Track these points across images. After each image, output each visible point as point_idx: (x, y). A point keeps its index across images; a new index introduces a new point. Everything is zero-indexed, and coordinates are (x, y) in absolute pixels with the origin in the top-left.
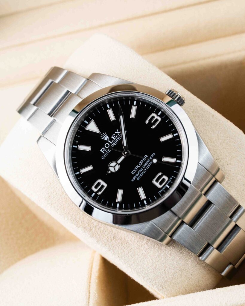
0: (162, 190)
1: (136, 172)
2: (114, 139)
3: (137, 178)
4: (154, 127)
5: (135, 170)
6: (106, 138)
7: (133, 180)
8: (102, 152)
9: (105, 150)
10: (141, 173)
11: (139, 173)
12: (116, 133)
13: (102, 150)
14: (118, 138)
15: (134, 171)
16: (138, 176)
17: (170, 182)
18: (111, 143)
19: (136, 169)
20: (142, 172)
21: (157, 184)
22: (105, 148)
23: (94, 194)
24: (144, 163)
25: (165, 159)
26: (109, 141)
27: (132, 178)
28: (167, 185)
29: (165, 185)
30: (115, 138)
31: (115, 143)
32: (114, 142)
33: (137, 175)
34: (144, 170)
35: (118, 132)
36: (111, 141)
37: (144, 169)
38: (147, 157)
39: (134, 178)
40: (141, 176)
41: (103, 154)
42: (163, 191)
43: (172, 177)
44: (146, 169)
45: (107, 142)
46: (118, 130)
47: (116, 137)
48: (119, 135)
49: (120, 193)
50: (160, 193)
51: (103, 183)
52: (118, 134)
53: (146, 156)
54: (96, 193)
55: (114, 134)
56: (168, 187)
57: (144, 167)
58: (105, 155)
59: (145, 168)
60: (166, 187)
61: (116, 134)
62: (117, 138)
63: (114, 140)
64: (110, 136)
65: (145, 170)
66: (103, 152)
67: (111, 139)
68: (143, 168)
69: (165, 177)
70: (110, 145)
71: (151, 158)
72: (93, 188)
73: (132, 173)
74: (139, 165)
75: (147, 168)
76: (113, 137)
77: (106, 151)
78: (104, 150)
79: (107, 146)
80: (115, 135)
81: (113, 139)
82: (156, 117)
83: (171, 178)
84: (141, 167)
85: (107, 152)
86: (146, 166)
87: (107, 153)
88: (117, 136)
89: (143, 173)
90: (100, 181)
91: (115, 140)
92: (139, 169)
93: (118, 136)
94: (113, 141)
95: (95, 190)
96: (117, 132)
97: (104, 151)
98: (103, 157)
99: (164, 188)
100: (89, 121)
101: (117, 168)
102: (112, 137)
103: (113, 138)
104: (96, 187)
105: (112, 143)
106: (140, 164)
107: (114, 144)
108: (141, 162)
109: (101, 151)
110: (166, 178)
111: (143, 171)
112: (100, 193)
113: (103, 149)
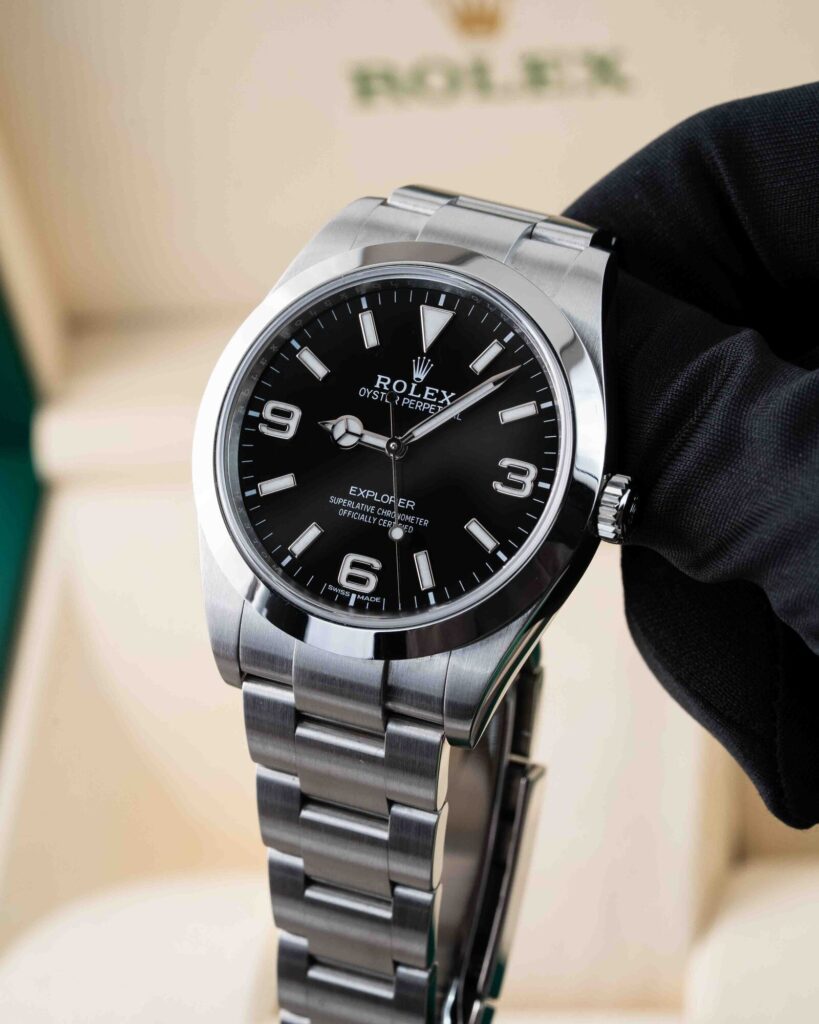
0: (336, 590)
1: (357, 500)
2: (425, 397)
3: (344, 508)
4: (498, 486)
5: (362, 493)
6: (420, 374)
7: (333, 500)
8: (379, 382)
9: (385, 388)
10: (361, 512)
11: (358, 506)
12: (444, 392)
13: (383, 380)
14: (431, 407)
15: (358, 492)
16: (349, 509)
17: (366, 601)
18: (411, 394)
19: (365, 494)
20: (365, 513)
21: (345, 570)
22: (390, 386)
23: (256, 414)
24: (390, 507)
25: (422, 561)
26: (414, 385)
27: (338, 496)
28: (354, 596)
29: (352, 592)
30: (429, 396)
31: (414, 406)
32: (417, 399)
33: (350, 504)
34: (372, 515)
35: (447, 398)
36: (415, 393)
37: (375, 515)
38: (410, 507)
39: (340, 501)
40: (353, 516)
41: (371, 386)
42: (335, 594)
43: (382, 601)
44: (377, 521)
45: (410, 381)
46: (453, 394)
47: (433, 398)
48: (440, 405)
49: (286, 482)
50: (327, 586)
51: (293, 424)
52: (442, 402)
53: (411, 504)
54: (262, 420)
55: (437, 391)
56: (352, 603)
57: (380, 512)
58: (372, 394)
59: (379, 517)
60: (349, 599)
61: (440, 396)
62: (431, 403)
63: (421, 399)
64: (428, 381)
65: (372, 520)
66: (377, 386)
67: (420, 389)
68: (375, 511)
69: (373, 581)
70: (406, 394)
71: (411, 519)
72: (271, 405)
73: (352, 489)
74: (379, 497)
75: (382, 522)
76: (430, 391)
77: (385, 391)
78: (385, 384)
79: (400, 386)
80: (436, 395)
81: (423, 395)
82: (528, 481)
83: (377, 600)
84: (378, 505)
85: (383, 393)
86: (384, 517)
87: (380, 395)
88: (435, 400)
89: (363, 518)
90: (297, 413)
91: (424, 401)
92: (370, 501)
93: (436, 403)
94: (419, 396)
95: (267, 414)
96: (448, 394)
97: (381, 386)
98: (363, 392)
99: (342, 592)
100: (447, 306)
101: (348, 441)
102: (428, 389)
103: (427, 393)
104: (275, 412)
105: (411, 398)
106: (385, 499)
107: (411, 402)
108: (390, 500)
109: (380, 377)
110: (370, 587)
111: (369, 514)
112: (264, 429)
113: (385, 380)
